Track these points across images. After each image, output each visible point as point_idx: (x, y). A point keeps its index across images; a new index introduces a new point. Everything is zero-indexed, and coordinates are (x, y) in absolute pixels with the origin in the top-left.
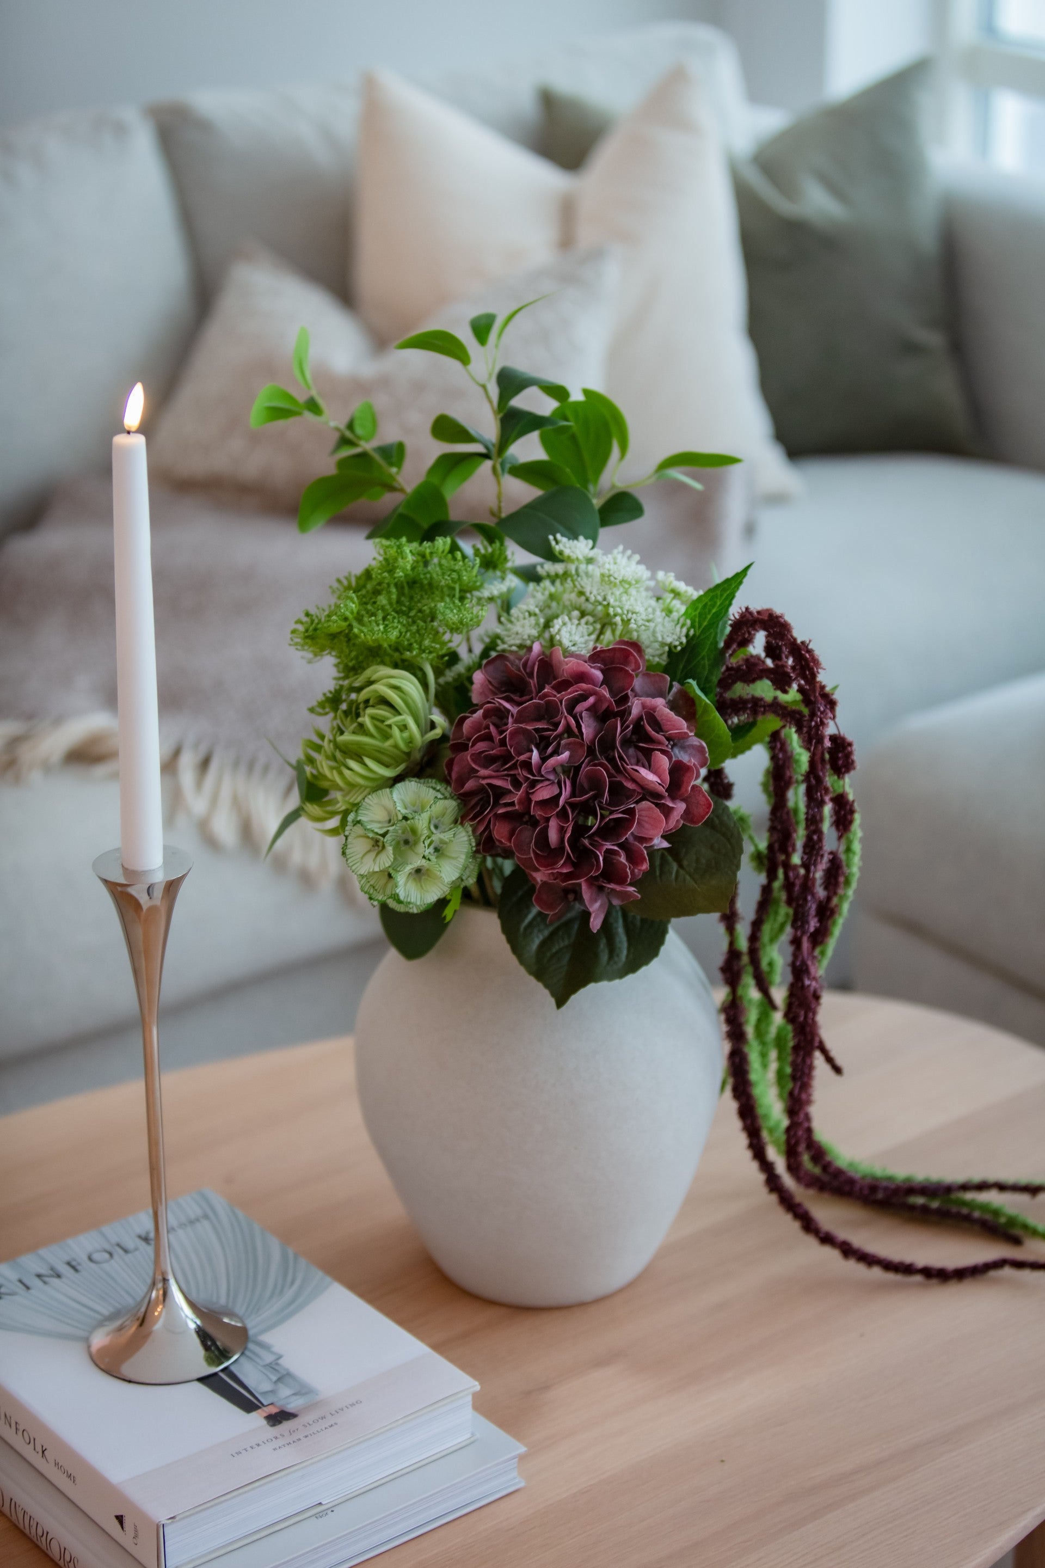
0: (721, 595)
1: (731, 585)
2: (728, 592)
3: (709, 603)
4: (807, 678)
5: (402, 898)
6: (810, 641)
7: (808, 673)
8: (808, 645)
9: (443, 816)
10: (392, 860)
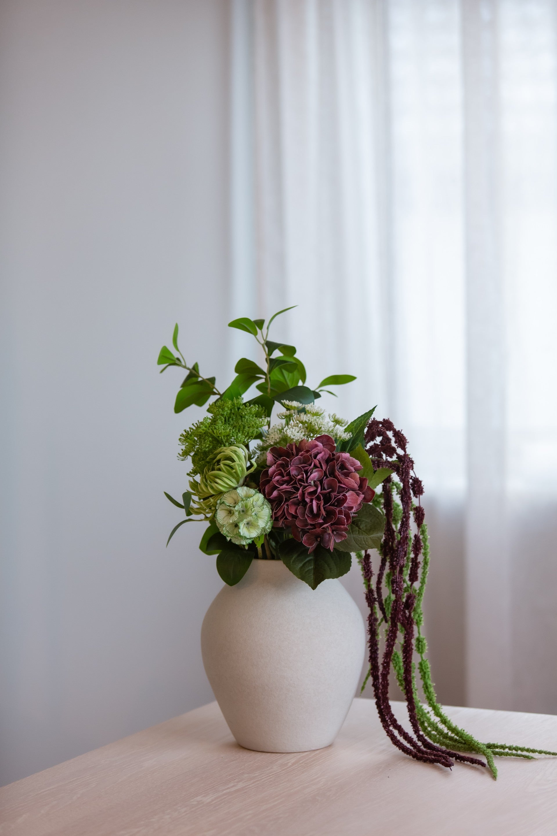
0: (364, 419)
1: (368, 415)
2: (367, 418)
3: (359, 423)
4: (402, 445)
5: (242, 534)
6: (402, 430)
7: (402, 443)
8: (401, 432)
9: (258, 501)
10: (238, 517)
